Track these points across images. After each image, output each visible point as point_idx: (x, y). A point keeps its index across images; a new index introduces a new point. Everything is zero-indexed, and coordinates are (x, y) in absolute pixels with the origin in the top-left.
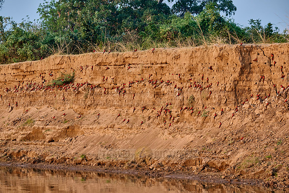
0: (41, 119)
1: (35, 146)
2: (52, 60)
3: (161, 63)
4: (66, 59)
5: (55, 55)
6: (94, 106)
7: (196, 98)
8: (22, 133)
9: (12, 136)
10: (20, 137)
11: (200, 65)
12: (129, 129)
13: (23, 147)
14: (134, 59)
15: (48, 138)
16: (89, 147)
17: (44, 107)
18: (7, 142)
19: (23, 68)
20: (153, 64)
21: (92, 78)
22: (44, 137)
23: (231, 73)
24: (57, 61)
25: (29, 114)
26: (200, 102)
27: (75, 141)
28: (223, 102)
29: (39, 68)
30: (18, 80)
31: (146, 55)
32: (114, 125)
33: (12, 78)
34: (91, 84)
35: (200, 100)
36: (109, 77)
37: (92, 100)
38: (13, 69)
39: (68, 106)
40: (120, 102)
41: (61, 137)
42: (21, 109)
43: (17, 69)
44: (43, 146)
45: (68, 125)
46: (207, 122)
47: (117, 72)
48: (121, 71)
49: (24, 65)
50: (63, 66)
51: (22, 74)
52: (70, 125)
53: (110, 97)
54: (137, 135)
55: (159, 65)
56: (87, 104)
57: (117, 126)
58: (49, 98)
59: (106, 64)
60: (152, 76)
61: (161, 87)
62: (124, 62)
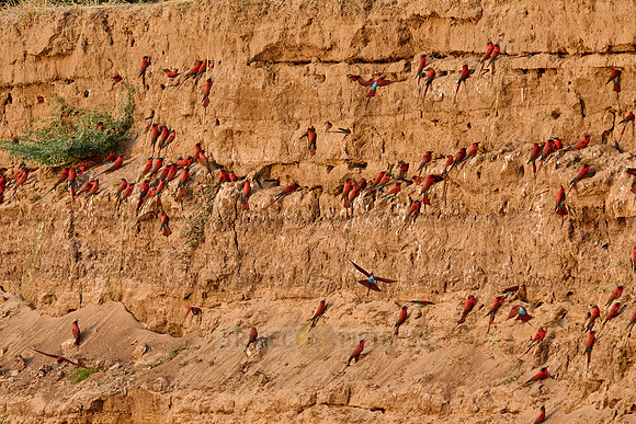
4: (84, 29)
6: (238, 286)
14: (460, 28)
20: (562, 54)
21: (229, 133)
24: (40, 38)
32: (349, 393)
34: (224, 161)
36: (320, 127)
37: (231, 251)
39: (97, 288)
45: (97, 393)
50: (70, 67)
52: (106, 389)
53: (325, 236)
55: (596, 60)
56: (204, 276)
57: (364, 397)
59: (306, 54)
60: (560, 122)
61: (610, 183)
62: (402, 42)
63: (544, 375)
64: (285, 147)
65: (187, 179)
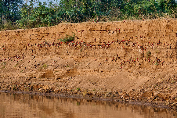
0: (52, 65)
1: (48, 82)
2: (60, 27)
3: (130, 30)
4: (69, 26)
5: (62, 23)
6: (86, 57)
7: (152, 53)
8: (40, 73)
9: (34, 75)
10: (39, 75)
11: (155, 31)
12: (108, 72)
13: (41, 82)
14: (113, 27)
15: (56, 76)
16: (82, 83)
17: (55, 57)
18: (30, 79)
19: (42, 31)
20: (124, 30)
21: (86, 39)
22: (54, 76)
23: (174, 37)
24: (64, 27)
25: (45, 61)
26: (154, 55)
27: (73, 79)
28: (169, 55)
29: (52, 32)
30: (38, 39)
31: (121, 24)
32: (99, 69)
33: (34, 38)
34: (85, 42)
35: (154, 54)
36: (96, 38)
37: (86, 53)
38: (35, 32)
39: (70, 57)
40: (103, 54)
41: (65, 76)
42: (40, 58)
43: (38, 32)
44: (53, 82)
45: (69, 69)
46: (159, 69)
47: (102, 35)
48: (104, 34)
49: (42, 29)
50: (67, 31)
51: (41, 35)
52: (71, 68)
53: (97, 51)
54: (113, 76)
55: (128, 31)
56: (82, 55)
57: (100, 70)
58: (58, 51)
59: (95, 30)
60: (124, 38)
61: (130, 45)
62: (106, 28)
63: (121, 68)
64: (92, 40)
65: (81, 44)
